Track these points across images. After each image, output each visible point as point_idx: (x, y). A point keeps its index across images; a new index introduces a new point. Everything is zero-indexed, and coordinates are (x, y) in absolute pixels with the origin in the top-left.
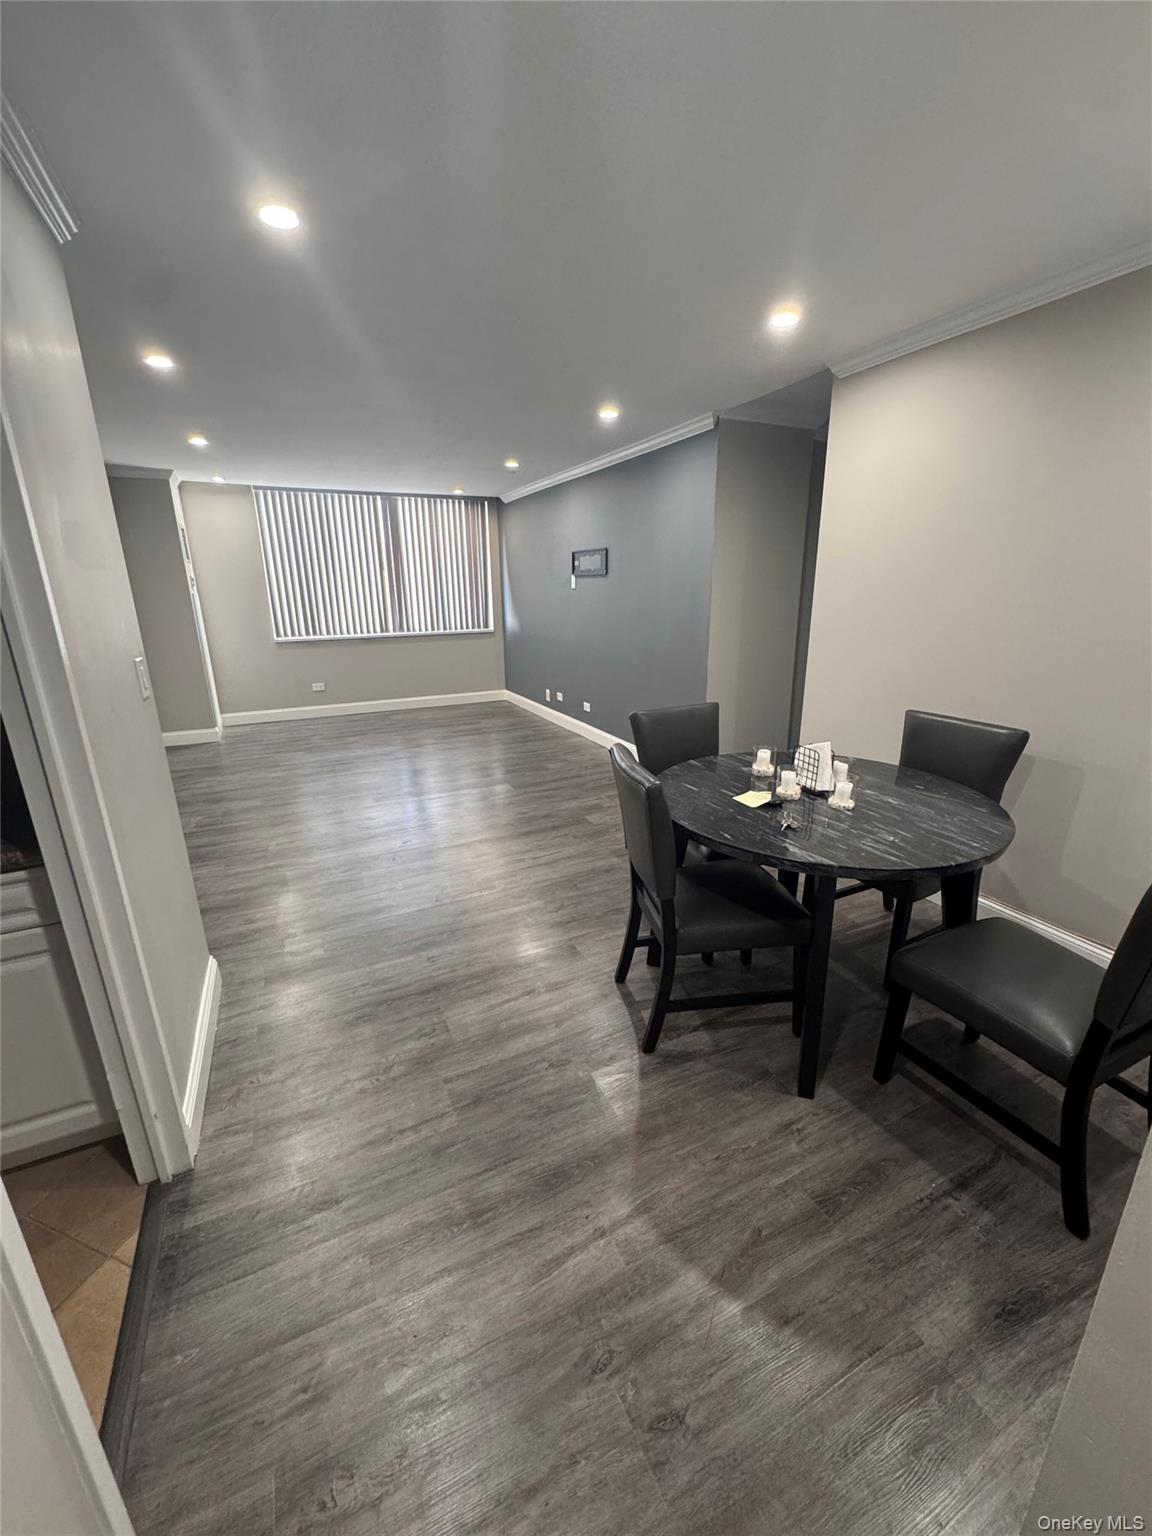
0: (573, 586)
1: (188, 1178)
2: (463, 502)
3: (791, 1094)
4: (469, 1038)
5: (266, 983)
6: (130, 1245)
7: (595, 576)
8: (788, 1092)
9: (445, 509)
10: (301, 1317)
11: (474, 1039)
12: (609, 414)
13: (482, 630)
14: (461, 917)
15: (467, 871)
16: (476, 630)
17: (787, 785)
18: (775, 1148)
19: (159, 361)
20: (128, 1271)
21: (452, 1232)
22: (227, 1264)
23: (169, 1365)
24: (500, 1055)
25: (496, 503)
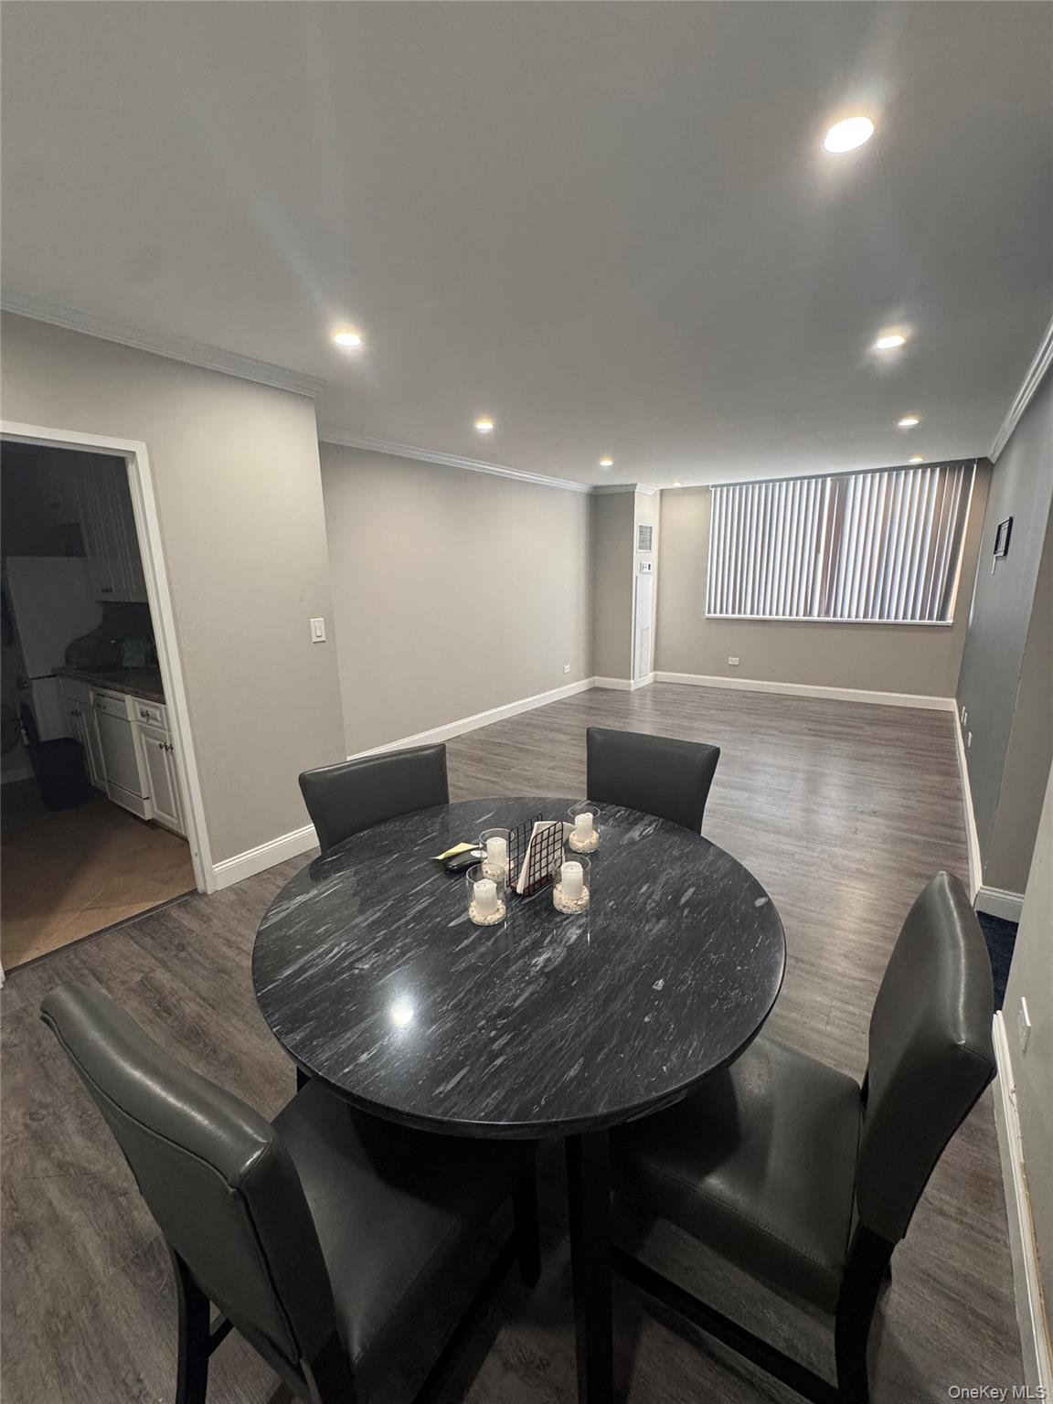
0: (993, 571)
2: (938, 469)
13: (935, 622)
25: (988, 465)
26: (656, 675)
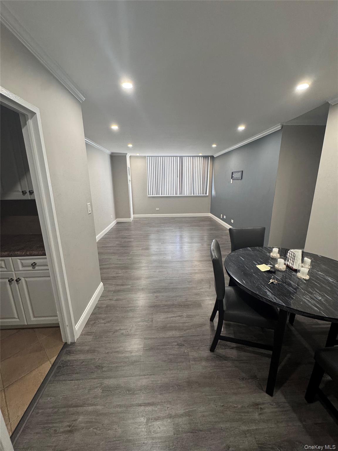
0: (231, 183)
1: (74, 344)
2: (202, 157)
3: (263, 391)
4: (157, 326)
5: (113, 293)
6: (53, 360)
7: (238, 180)
8: (262, 389)
9: (197, 160)
10: (79, 401)
11: (158, 327)
12: (241, 128)
13: (205, 195)
14: (170, 285)
15: (177, 270)
16: (203, 195)
17: (280, 264)
18: (248, 412)
19: (115, 127)
20: (51, 366)
21: (126, 392)
22: (70, 375)
23: (46, 399)
24: (164, 335)
25: (212, 157)
26: (134, 216)
